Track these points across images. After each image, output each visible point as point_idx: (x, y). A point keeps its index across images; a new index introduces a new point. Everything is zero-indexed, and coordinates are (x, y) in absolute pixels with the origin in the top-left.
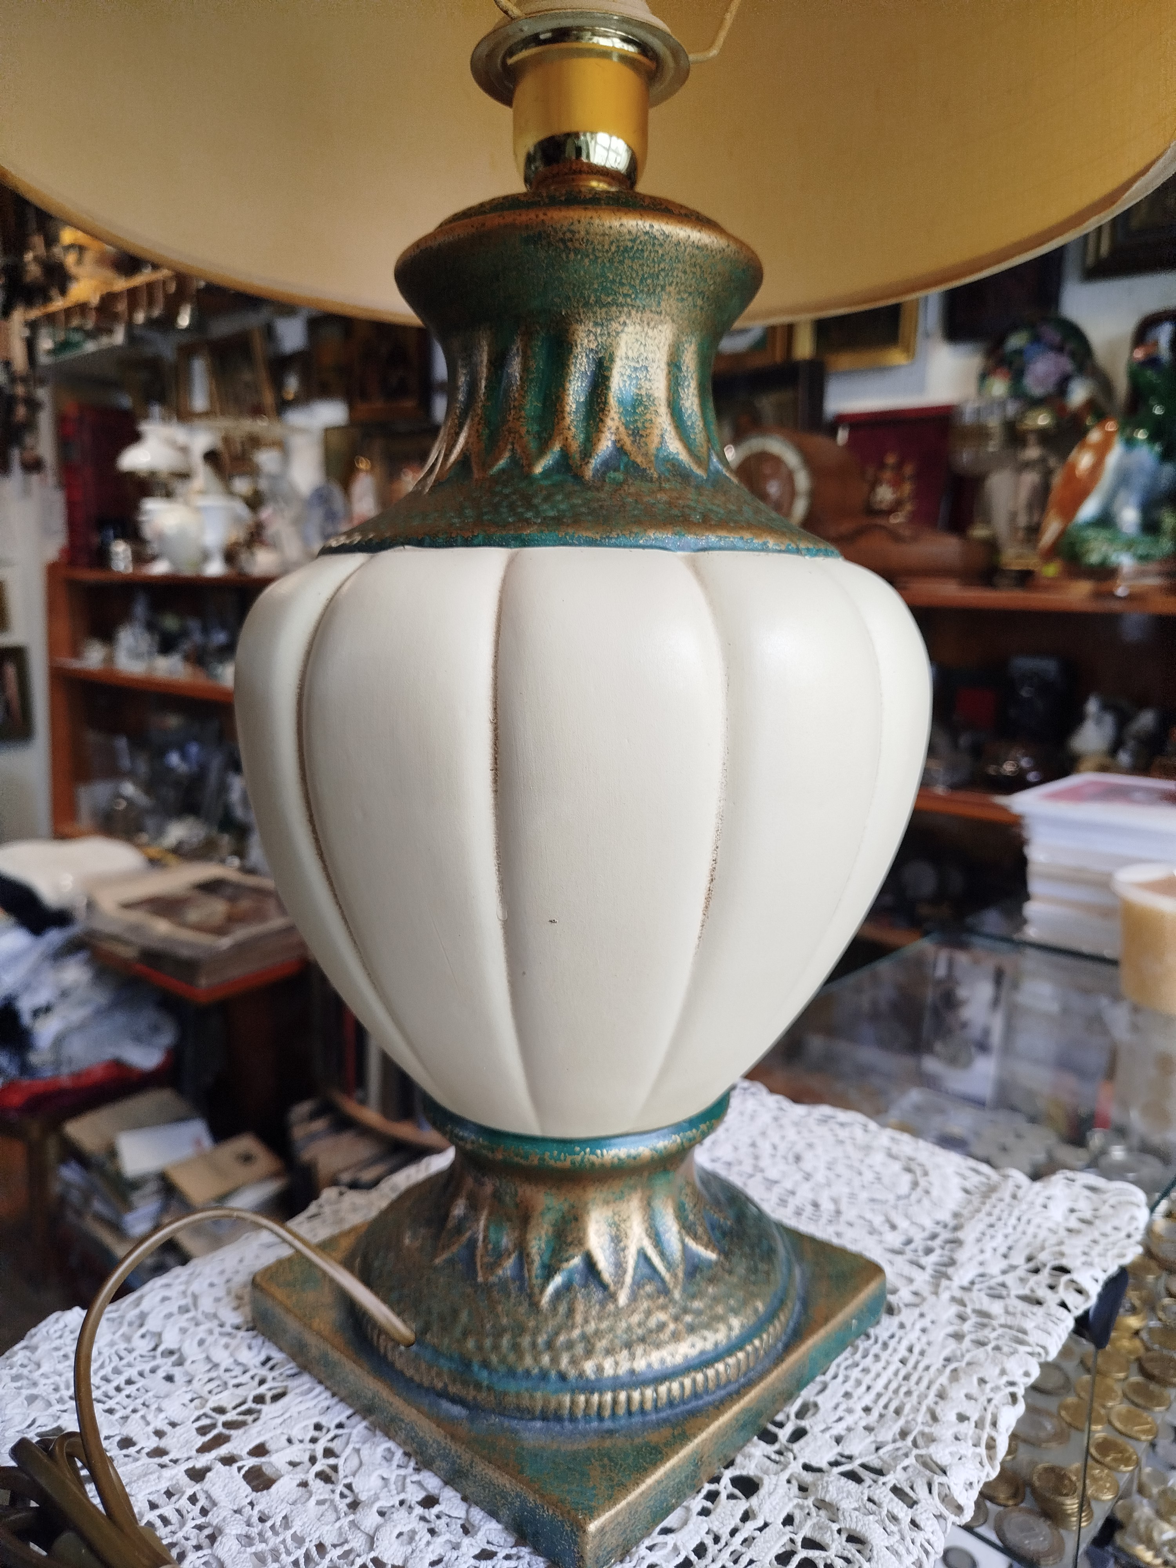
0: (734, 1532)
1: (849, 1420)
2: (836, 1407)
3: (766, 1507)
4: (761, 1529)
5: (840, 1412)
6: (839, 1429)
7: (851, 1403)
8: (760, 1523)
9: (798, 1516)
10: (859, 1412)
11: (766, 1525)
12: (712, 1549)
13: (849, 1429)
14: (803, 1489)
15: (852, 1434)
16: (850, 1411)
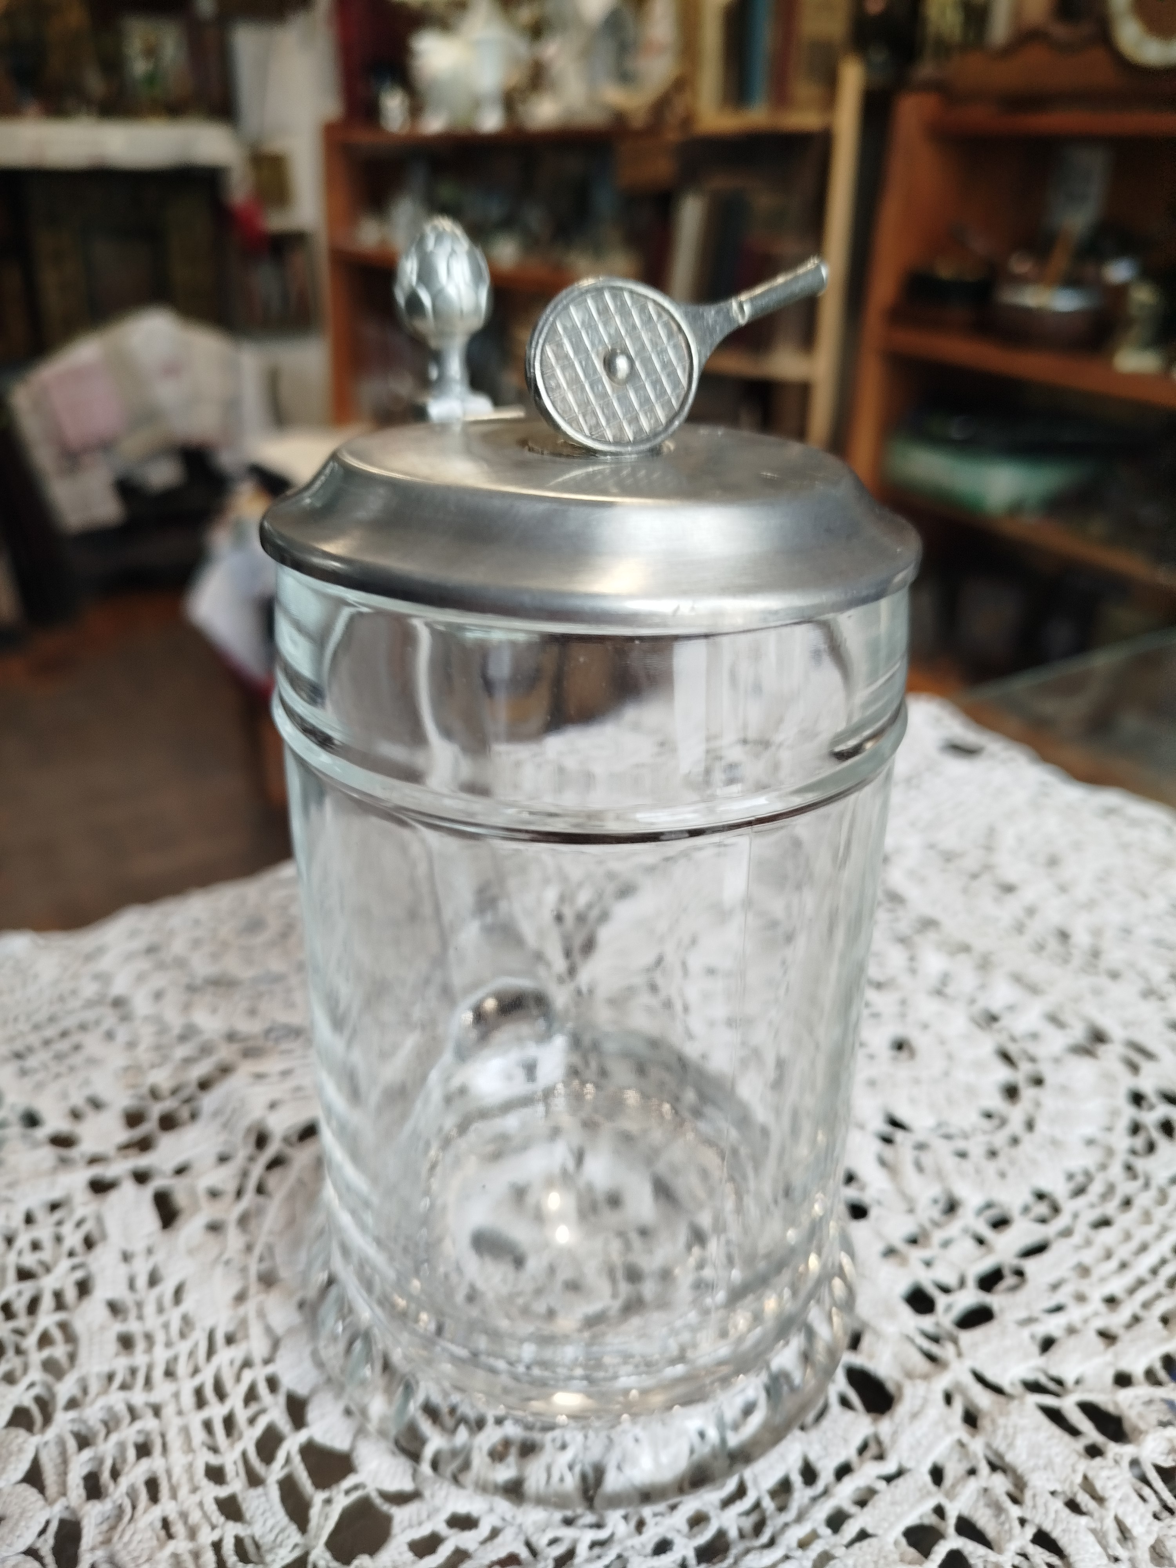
0: (843, 1471)
1: (1074, 1314)
2: (1055, 1287)
3: (905, 1442)
4: (889, 1479)
5: (1060, 1297)
6: (1053, 1325)
7: (1084, 1286)
8: (889, 1467)
9: (952, 1471)
10: (1096, 1303)
11: (900, 1473)
12: (801, 1494)
13: (1071, 1331)
14: (971, 1419)
15: (1072, 1342)
16: (1081, 1298)
